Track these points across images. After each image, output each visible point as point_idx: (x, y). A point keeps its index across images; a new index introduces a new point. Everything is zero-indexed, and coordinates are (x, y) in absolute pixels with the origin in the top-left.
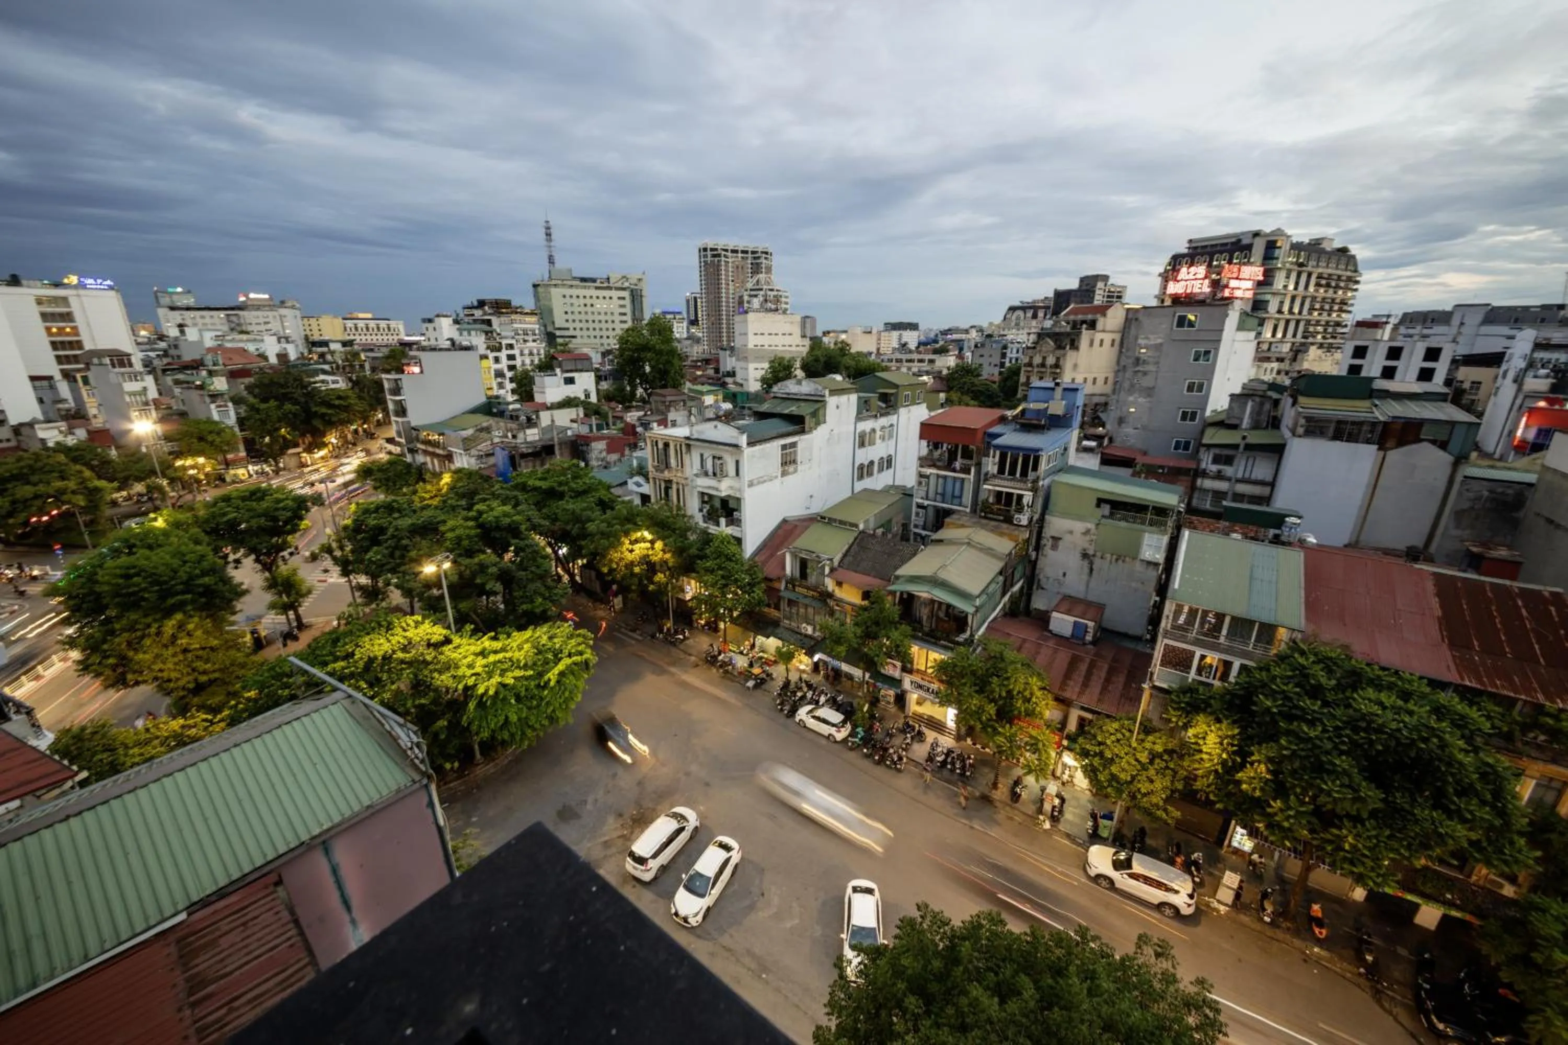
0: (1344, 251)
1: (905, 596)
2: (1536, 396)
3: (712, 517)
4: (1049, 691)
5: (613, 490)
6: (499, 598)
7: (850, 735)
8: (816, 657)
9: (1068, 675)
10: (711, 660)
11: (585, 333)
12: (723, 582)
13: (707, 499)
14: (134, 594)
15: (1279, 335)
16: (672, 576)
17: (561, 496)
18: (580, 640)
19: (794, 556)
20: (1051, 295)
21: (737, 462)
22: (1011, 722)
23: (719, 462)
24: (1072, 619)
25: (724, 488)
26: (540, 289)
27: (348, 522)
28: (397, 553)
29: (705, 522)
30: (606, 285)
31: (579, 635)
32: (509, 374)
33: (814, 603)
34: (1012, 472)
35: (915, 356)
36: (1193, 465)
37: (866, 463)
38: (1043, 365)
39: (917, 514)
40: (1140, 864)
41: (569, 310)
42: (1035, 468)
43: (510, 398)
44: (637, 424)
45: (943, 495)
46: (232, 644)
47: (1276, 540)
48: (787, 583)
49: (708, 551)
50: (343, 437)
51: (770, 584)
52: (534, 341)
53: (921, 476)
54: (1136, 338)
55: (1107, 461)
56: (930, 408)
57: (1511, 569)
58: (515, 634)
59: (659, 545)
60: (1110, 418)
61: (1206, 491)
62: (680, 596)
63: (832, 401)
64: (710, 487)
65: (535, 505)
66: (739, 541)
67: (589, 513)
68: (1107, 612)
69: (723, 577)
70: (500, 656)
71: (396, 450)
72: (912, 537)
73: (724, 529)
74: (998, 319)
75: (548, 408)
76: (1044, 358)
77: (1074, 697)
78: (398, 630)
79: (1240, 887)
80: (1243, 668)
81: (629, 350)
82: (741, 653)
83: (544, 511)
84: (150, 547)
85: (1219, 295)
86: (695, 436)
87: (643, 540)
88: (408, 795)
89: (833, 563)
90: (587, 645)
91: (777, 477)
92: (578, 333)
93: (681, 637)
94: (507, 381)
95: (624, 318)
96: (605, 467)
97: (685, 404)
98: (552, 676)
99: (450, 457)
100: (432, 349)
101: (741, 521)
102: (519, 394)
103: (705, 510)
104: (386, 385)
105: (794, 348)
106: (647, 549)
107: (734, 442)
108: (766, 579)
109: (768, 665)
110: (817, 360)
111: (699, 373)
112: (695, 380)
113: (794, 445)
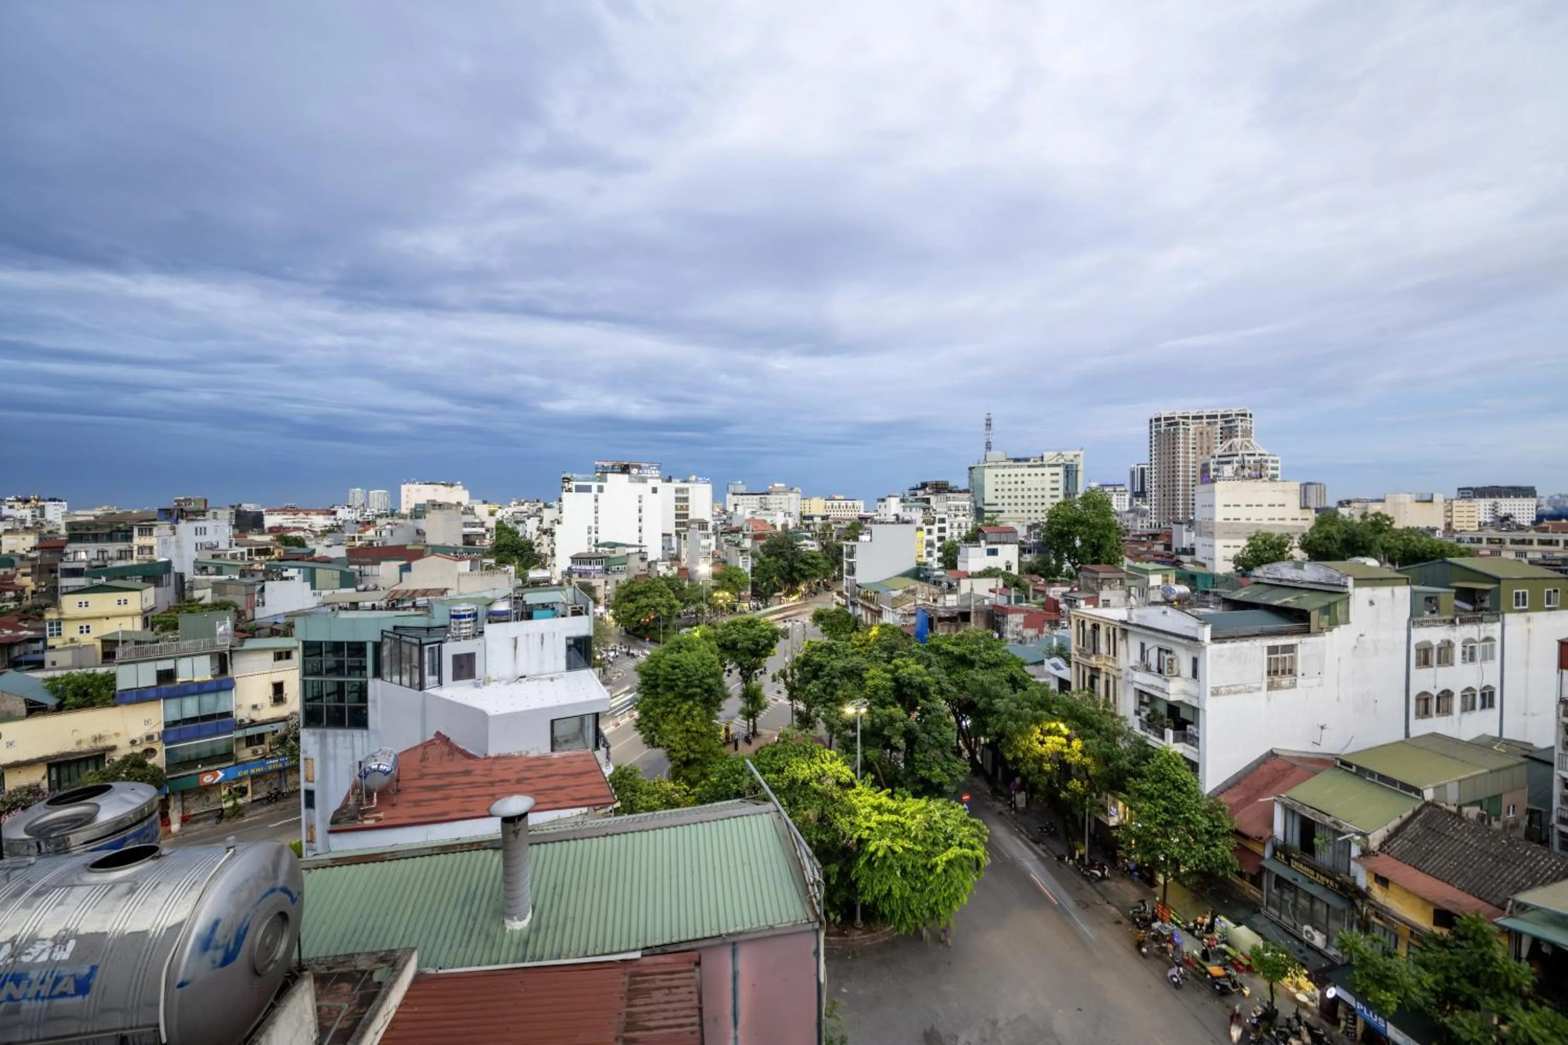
1: (1545, 948)
3: (1153, 723)
5: (1026, 668)
6: (901, 756)
8: (1331, 992)
10: (1142, 924)
11: (1013, 508)
12: (1166, 816)
13: (1145, 699)
14: (674, 680)
16: (1093, 789)
17: (971, 664)
18: (974, 830)
19: (1289, 810)
21: (1195, 661)
23: (1167, 656)
25: (1174, 691)
26: (974, 471)
27: (801, 655)
28: (829, 690)
29: (1142, 729)
30: (1039, 463)
31: (973, 825)
32: (938, 544)
33: (1329, 898)
37: (1435, 693)
41: (999, 487)
43: (936, 565)
44: (1061, 600)
46: (713, 735)
48: (1275, 849)
49: (1145, 769)
50: (809, 587)
51: (1246, 843)
52: (964, 515)
58: (909, 799)
59: (1077, 744)
62: (1102, 818)
63: (1360, 596)
64: (1151, 686)
65: (946, 669)
66: (1194, 767)
67: (999, 688)
69: (1166, 810)
70: (894, 818)
71: (843, 601)
75: (969, 577)
78: (818, 761)
81: (1058, 523)
82: (1190, 931)
83: (953, 677)
84: (689, 650)
86: (1135, 621)
87: (1058, 733)
88: (801, 932)
89: (1367, 841)
90: (981, 840)
91: (1259, 689)
92: (1006, 508)
93: (1099, 873)
94: (935, 551)
95: (1055, 493)
96: (1020, 642)
97: (1122, 583)
98: (941, 860)
99: (879, 613)
100: (882, 523)
101: (1198, 739)
102: (945, 563)
103: (1143, 714)
104: (845, 550)
105: (1289, 522)
106: (1062, 745)
107: (1191, 633)
108: (1237, 833)
109: (1237, 970)
110: (1329, 537)
111: (1143, 549)
112: (1137, 557)
113: (1291, 648)
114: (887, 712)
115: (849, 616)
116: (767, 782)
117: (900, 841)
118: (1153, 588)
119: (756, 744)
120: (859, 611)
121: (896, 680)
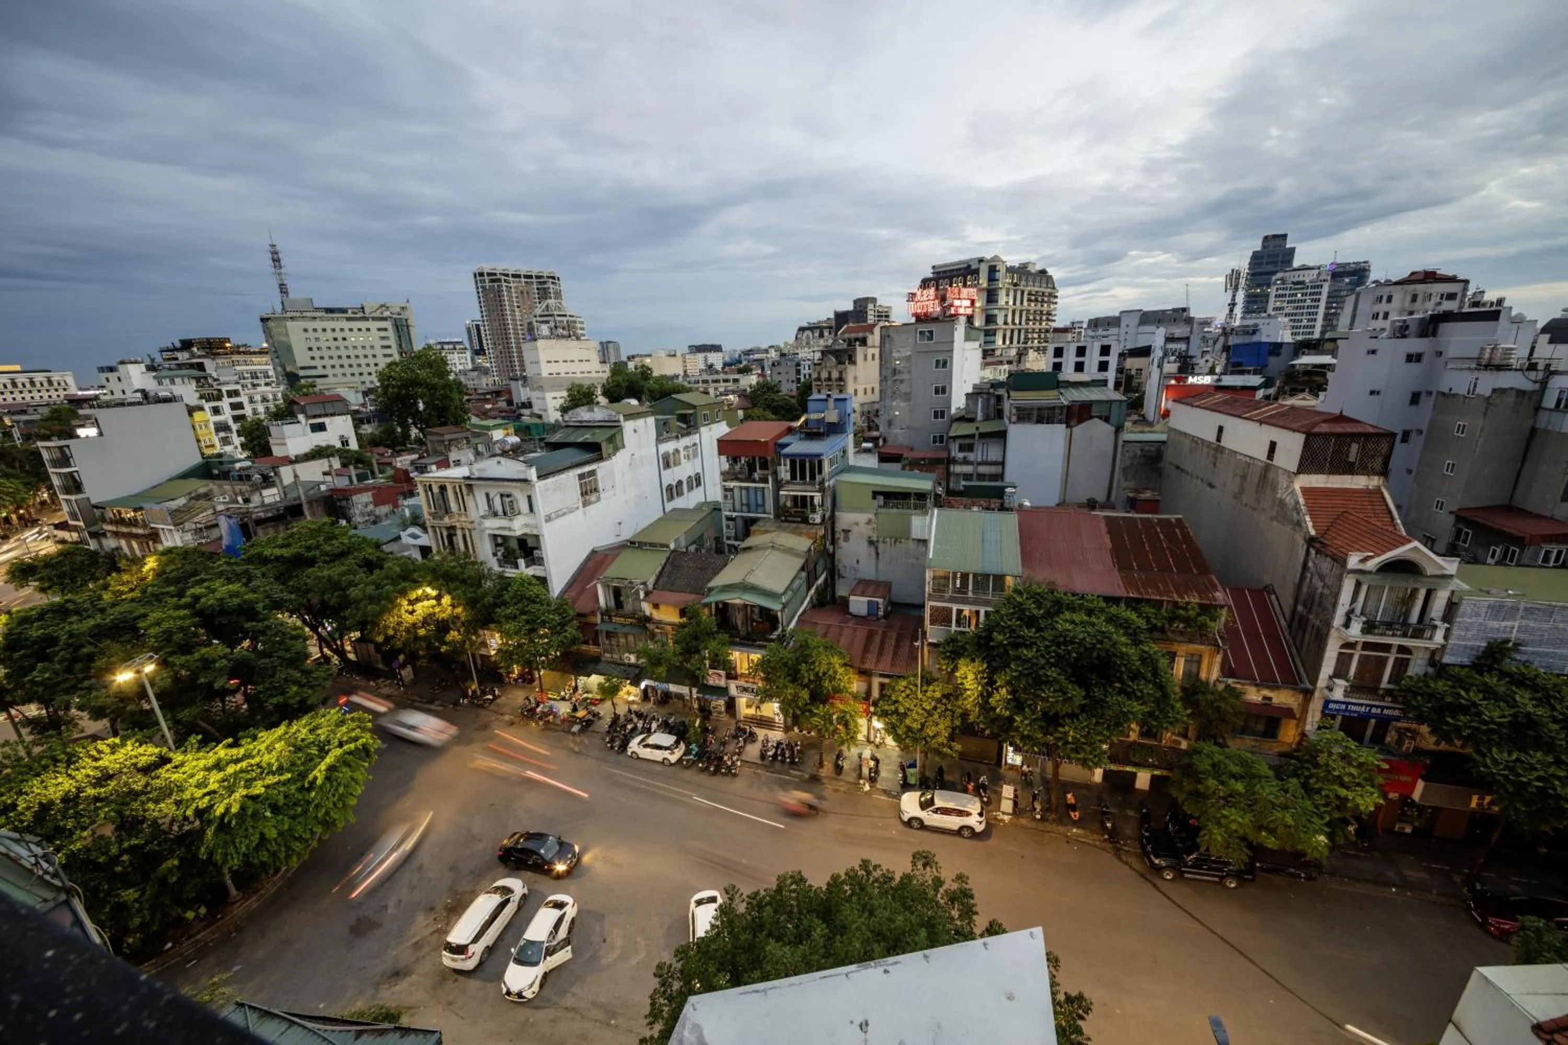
0: (1043, 272)
1: (720, 606)
2: (1169, 376)
3: (509, 559)
4: (851, 666)
5: (382, 548)
7: (685, 754)
8: (644, 685)
9: (866, 650)
10: (529, 713)
11: (339, 371)
12: (528, 627)
13: (500, 541)
15: (1008, 342)
16: (468, 632)
17: (311, 562)
19: (606, 586)
20: (832, 316)
21: (529, 497)
22: (824, 702)
23: (507, 500)
24: (865, 599)
25: (518, 527)
26: (271, 324)
29: (500, 566)
30: (361, 315)
32: (235, 426)
33: (634, 630)
34: (803, 477)
35: (722, 376)
36: (945, 455)
37: (674, 483)
38: (829, 379)
39: (728, 526)
40: (942, 799)
41: (314, 345)
42: (820, 472)
43: (238, 454)
44: (410, 469)
45: (748, 505)
47: (1002, 508)
48: (602, 615)
49: (506, 597)
51: (584, 620)
52: (267, 384)
53: (726, 489)
54: (891, 352)
55: (884, 459)
56: (729, 425)
57: (1153, 506)
59: (446, 600)
60: (881, 422)
61: (958, 475)
62: (483, 651)
63: (628, 426)
64: (501, 528)
65: (277, 578)
66: (543, 581)
67: (351, 577)
68: (894, 588)
69: (528, 622)
71: (72, 537)
72: (725, 549)
73: (524, 570)
74: (791, 340)
75: (292, 462)
76: (830, 373)
77: (872, 667)
79: (1016, 796)
80: (987, 614)
81: (395, 386)
83: (288, 583)
85: (948, 313)
86: (477, 475)
87: (427, 597)
89: (646, 586)
90: (363, 729)
91: (578, 508)
92: (329, 371)
93: (490, 697)
94: (234, 436)
95: (388, 351)
96: (375, 523)
97: (468, 442)
98: (319, 773)
99: (154, 536)
100: (116, 404)
101: (543, 559)
102: (252, 449)
103: (499, 554)
104: (45, 455)
105: (594, 375)
106: (433, 607)
108: (578, 615)
109: (595, 705)
110: (618, 385)
111: (488, 406)
112: (485, 415)
113: (592, 473)
114: (197, 655)
115: (95, 553)
117: (259, 783)
118: (496, 442)
120: (110, 543)
121: (199, 613)
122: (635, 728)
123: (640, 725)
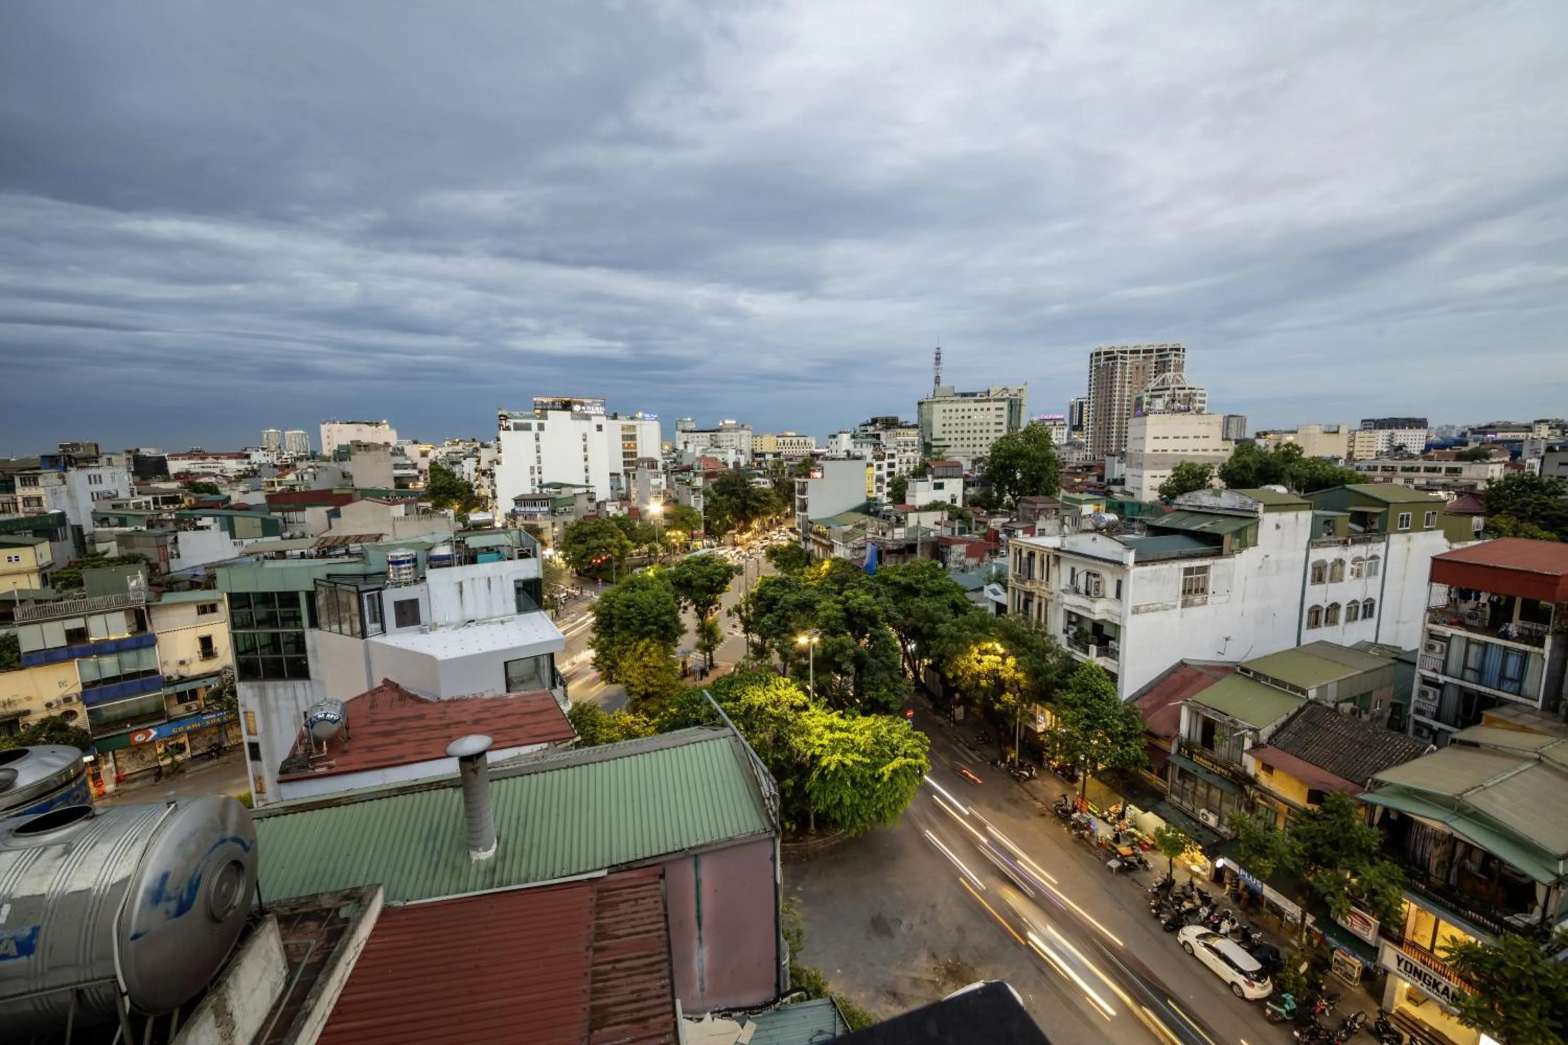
1: (1393, 816)
3: (1080, 640)
5: (967, 595)
6: (851, 679)
7: (1272, 999)
8: (1220, 863)
10: (1063, 815)
11: (960, 442)
12: (1087, 722)
13: (1074, 619)
14: (629, 619)
16: (1023, 700)
17: (917, 593)
18: (917, 742)
19: (1194, 712)
21: (1119, 583)
23: (1094, 580)
25: (1099, 610)
26: (924, 407)
27: (755, 590)
28: (783, 622)
29: (1069, 646)
30: (986, 397)
31: (916, 737)
32: (887, 480)
33: (1224, 785)
37: (1325, 606)
39: (1423, 694)
41: (947, 422)
43: (885, 500)
44: (1001, 530)
45: (1481, 672)
48: (1180, 746)
49: (1070, 681)
50: (763, 524)
51: (1155, 742)
52: (913, 451)
53: (1432, 636)
56: (1451, 537)
58: (859, 717)
59: (1011, 661)
62: (1031, 725)
63: (1268, 520)
64: (1080, 607)
65: (893, 598)
66: (1114, 677)
67: (942, 614)
69: (1087, 716)
70: (844, 735)
71: (795, 537)
72: (1411, 728)
73: (1093, 658)
75: (916, 511)
78: (773, 687)
81: (1001, 457)
82: (1104, 819)
83: (900, 605)
84: (643, 590)
86: (1067, 548)
87: (994, 652)
88: (757, 842)
89: (1258, 736)
90: (923, 751)
91: (1175, 607)
92: (952, 443)
93: (1027, 774)
94: (885, 486)
95: (999, 427)
96: (963, 571)
97: (1057, 513)
98: (887, 770)
99: (831, 547)
100: (833, 459)
101: (1118, 653)
102: (893, 497)
103: (1071, 632)
104: (797, 486)
105: (1211, 453)
106: (998, 663)
107: (1116, 558)
108: (1150, 734)
109: (1143, 849)
110: (1246, 467)
111: (1078, 480)
112: (1072, 488)
113: (1204, 569)
115: (801, 551)
116: (725, 710)
117: (849, 755)
118: (1085, 517)
119: (713, 676)
120: (811, 546)
121: (846, 610)
122: (1194, 912)
123: (1204, 912)
